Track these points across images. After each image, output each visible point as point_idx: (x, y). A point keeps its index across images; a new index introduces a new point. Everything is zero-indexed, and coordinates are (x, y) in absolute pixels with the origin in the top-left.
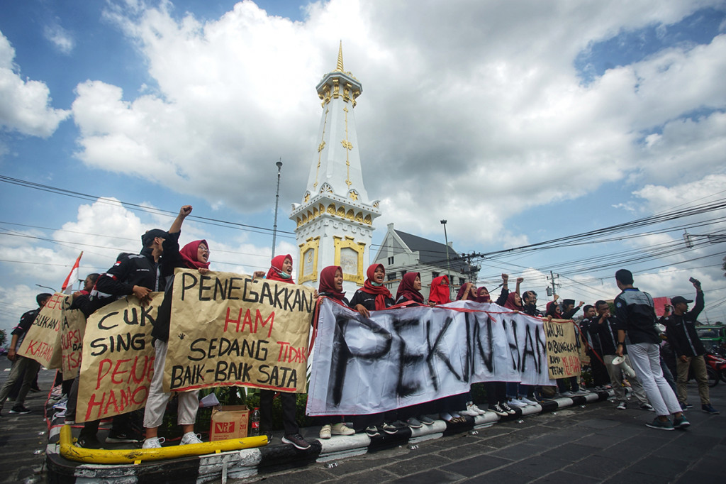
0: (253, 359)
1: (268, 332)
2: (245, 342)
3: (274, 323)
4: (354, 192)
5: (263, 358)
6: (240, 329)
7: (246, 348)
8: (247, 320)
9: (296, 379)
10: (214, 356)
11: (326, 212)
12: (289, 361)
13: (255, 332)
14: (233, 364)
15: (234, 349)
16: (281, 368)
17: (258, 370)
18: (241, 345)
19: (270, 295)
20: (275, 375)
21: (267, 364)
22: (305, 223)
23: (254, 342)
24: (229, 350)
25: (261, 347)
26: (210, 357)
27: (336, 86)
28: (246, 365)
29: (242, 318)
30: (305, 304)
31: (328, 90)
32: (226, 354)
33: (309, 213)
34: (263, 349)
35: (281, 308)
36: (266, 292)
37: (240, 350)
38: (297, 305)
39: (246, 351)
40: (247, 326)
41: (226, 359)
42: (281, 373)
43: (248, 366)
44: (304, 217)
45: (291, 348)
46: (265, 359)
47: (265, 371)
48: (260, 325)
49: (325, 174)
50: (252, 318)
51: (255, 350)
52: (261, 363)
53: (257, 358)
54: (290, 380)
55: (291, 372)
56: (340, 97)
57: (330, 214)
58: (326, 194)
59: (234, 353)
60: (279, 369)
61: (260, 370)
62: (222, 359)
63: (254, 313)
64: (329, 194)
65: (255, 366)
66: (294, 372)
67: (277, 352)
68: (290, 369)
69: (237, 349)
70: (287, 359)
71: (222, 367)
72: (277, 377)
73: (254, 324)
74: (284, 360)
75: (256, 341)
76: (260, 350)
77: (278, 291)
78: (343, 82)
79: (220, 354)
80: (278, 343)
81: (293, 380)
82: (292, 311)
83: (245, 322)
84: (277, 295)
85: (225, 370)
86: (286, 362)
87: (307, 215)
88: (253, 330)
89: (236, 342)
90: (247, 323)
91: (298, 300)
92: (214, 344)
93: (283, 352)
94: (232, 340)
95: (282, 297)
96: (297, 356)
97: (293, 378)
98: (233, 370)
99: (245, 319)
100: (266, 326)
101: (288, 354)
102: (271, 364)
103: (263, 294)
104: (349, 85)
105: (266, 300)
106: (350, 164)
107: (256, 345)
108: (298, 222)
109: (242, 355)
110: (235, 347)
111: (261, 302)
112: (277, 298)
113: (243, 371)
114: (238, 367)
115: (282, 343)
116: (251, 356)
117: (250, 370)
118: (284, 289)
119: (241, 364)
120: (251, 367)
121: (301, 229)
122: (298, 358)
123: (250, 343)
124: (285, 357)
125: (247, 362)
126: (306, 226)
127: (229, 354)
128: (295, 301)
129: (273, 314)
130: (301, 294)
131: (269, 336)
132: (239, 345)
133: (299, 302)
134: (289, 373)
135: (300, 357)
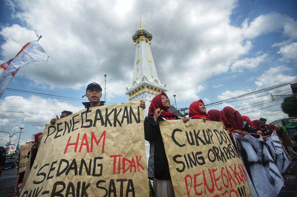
0: (90, 177)
1: (101, 148)
2: (83, 161)
3: (106, 140)
4: (156, 81)
5: (99, 174)
6: (78, 149)
7: (84, 167)
8: (84, 142)
9: (133, 189)
10: (52, 177)
11: (146, 89)
12: (124, 172)
13: (91, 151)
14: (71, 185)
15: (72, 169)
16: (118, 181)
17: (95, 186)
18: (79, 164)
19: (101, 118)
20: (112, 188)
21: (104, 179)
22: (134, 95)
23: (91, 160)
24: (67, 171)
25: (97, 164)
26: (48, 178)
27: (142, 35)
28: (84, 183)
29: (80, 141)
30: (133, 117)
31: (138, 38)
32: (64, 173)
33: (136, 91)
34: (99, 165)
35: (111, 125)
36: (99, 117)
37: (78, 169)
38: (125, 119)
39: (84, 170)
40: (85, 147)
41: (64, 179)
42: (118, 185)
43: (86, 185)
44: (133, 93)
45: (124, 159)
46: (101, 175)
47: (103, 186)
48: (95, 144)
49: (142, 73)
50: (88, 140)
51: (92, 167)
52: (98, 179)
53: (94, 175)
54: (128, 190)
55: (127, 182)
56: (144, 40)
57: (147, 91)
58: (145, 81)
59: (72, 172)
60: (115, 182)
61: (97, 186)
62: (59, 179)
63: (89, 136)
64: (147, 81)
65: (93, 184)
66: (131, 182)
67: (111, 167)
68: (125, 180)
69: (75, 168)
70: (122, 171)
71: (60, 187)
72: (114, 191)
73: (90, 145)
74: (119, 173)
75: (93, 160)
76: (97, 167)
77: (108, 113)
78: (145, 34)
79: (58, 174)
80: (111, 156)
81: (130, 191)
82: (121, 125)
83: (82, 144)
84: (107, 116)
85: (62, 191)
86: (121, 173)
87: (135, 92)
88: (90, 150)
89: (74, 162)
90: (84, 144)
91: (126, 115)
92: (55, 165)
93: (117, 164)
94: (70, 160)
95: (111, 118)
96: (131, 166)
97: (130, 188)
98: (71, 191)
99: (83, 141)
100: (99, 144)
101: (121, 166)
102: (107, 178)
103: (96, 119)
104: (147, 35)
105: (99, 123)
106: (152, 68)
107: (93, 163)
108: (130, 95)
109: (80, 174)
110: (73, 166)
111: (94, 125)
112: (107, 119)
113: (81, 190)
114: (76, 186)
115: (115, 156)
116: (89, 174)
117: (89, 189)
118: (113, 110)
119: (79, 183)
120: (89, 185)
121: (132, 98)
122: (133, 168)
123: (87, 162)
124: (119, 169)
125: (84, 180)
126: (135, 97)
127: (67, 174)
128: (124, 117)
129: (104, 133)
130: (129, 109)
131: (103, 152)
132: (77, 164)
133: (127, 117)
134: (126, 184)
135: (135, 166)
